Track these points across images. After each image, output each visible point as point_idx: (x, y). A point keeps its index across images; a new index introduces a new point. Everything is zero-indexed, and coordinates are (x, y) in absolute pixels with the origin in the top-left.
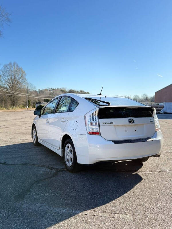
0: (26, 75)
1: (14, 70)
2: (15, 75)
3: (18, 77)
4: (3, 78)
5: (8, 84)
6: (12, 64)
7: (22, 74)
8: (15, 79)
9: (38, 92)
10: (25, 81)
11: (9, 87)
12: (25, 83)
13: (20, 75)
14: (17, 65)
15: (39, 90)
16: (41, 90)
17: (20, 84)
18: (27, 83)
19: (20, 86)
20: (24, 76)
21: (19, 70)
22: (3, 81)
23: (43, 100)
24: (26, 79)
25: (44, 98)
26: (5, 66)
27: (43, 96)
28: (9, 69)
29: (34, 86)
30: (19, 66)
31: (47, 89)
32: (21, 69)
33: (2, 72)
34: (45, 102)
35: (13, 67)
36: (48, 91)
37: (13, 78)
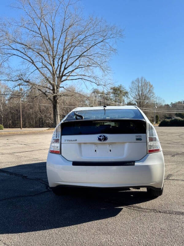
0: (154, 89)
1: (141, 85)
2: (142, 90)
3: (145, 92)
4: (131, 95)
5: (137, 100)
6: (140, 80)
7: (150, 88)
8: (143, 94)
9: (170, 106)
10: (152, 96)
11: (137, 103)
12: (153, 98)
13: (148, 90)
14: (145, 80)
15: (172, 103)
16: (173, 103)
17: (148, 98)
18: (155, 97)
19: (147, 101)
20: (151, 90)
21: (147, 85)
22: (131, 98)
23: (175, 114)
24: (154, 93)
25: (176, 112)
26: (133, 82)
27: (175, 110)
28: (137, 85)
29: (163, 100)
30: (146, 81)
31: (181, 101)
32: (149, 83)
33: (130, 89)
34: (177, 116)
35: (141, 82)
36: (182, 103)
37: (140, 94)
